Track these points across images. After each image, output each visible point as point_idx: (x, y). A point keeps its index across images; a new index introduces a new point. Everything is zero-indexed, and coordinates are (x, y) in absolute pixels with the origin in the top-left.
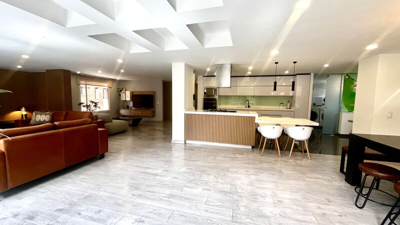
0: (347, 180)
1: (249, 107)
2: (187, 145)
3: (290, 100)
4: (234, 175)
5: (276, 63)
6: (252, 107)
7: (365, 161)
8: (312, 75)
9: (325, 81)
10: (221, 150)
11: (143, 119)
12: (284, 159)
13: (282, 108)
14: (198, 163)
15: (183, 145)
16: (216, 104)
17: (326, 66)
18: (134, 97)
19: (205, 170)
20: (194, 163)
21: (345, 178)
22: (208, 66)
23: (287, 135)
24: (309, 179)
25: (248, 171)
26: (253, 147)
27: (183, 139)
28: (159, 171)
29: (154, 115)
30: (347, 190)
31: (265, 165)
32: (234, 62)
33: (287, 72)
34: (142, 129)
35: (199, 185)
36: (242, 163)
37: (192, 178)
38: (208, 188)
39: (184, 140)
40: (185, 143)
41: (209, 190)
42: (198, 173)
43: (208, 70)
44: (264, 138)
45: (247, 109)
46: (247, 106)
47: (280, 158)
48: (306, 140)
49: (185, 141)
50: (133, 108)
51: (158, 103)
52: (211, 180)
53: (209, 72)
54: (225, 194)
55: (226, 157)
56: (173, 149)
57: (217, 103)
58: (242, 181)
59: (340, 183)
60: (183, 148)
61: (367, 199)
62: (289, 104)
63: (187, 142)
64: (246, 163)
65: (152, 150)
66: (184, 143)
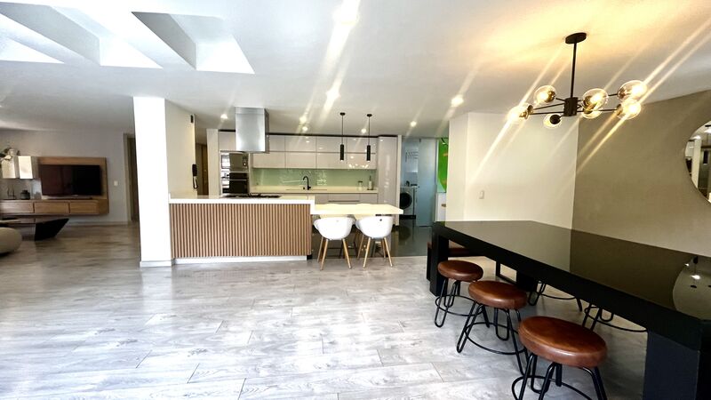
0: (431, 290)
1: (309, 188)
2: (179, 269)
3: (372, 175)
4: (264, 312)
5: (343, 114)
6: (315, 189)
7: (450, 259)
8: (400, 137)
9: (416, 149)
10: (248, 269)
11: (72, 222)
12: (356, 270)
13: (361, 189)
14: (194, 301)
15: (170, 270)
16: (246, 183)
17: (413, 124)
18: (44, 170)
19: (204, 314)
20: (184, 302)
21: (429, 287)
22: (222, 111)
23: (360, 232)
24: (384, 297)
25: (291, 301)
26: (309, 257)
27: (168, 256)
28: (90, 334)
29: (104, 210)
30: (429, 304)
31: (323, 286)
32: (271, 106)
33: (364, 131)
34: (67, 243)
35: (183, 347)
36: (283, 288)
37: (171, 333)
38: (202, 347)
39: (170, 258)
40: (174, 264)
41: (205, 351)
42: (189, 320)
43: (224, 117)
44: (325, 239)
45: (306, 191)
46: (306, 188)
47: (350, 271)
48: (387, 237)
49: (173, 260)
50: (44, 198)
51: (116, 183)
52: (214, 331)
53: (226, 122)
54: (237, 352)
55: (256, 282)
56: (144, 280)
57: (251, 182)
58: (275, 321)
59: (423, 294)
60: (170, 275)
61: (446, 311)
62: (370, 183)
63: (180, 261)
64: (291, 287)
65: (82, 289)
66: (170, 264)
